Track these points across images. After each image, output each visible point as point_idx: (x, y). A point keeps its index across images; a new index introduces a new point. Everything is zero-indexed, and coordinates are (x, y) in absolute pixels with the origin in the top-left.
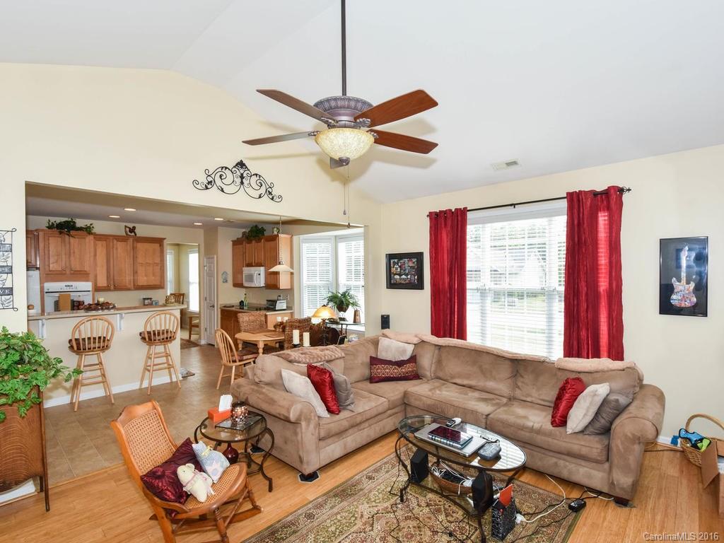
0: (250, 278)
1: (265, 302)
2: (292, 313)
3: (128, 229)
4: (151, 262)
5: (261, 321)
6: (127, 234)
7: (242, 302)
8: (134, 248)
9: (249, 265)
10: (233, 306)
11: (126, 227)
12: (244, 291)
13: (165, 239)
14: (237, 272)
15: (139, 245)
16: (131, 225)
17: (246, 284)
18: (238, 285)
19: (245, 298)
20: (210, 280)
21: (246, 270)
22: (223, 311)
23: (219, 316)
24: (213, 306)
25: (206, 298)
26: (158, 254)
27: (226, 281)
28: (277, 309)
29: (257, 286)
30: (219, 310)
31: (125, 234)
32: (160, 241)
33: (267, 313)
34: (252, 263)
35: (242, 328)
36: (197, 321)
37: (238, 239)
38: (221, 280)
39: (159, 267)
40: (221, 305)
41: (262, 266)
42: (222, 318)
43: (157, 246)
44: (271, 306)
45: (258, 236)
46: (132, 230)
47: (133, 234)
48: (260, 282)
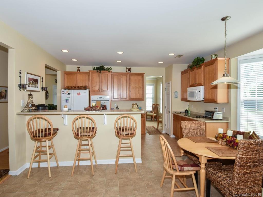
0: (192, 94)
1: (204, 112)
2: (228, 123)
3: (127, 70)
4: (137, 86)
5: (202, 129)
6: (127, 72)
7: (186, 111)
8: (130, 79)
9: (192, 86)
10: (181, 113)
11: (127, 68)
12: (188, 103)
13: (144, 73)
14: (184, 91)
15: (133, 78)
16: (129, 68)
17: (189, 99)
18: (184, 99)
19: (189, 108)
20: (168, 97)
21: (190, 90)
22: (174, 116)
23: (172, 118)
24: (169, 112)
25: (165, 107)
26: (141, 81)
27: (177, 97)
28: (214, 118)
29: (198, 100)
30: (172, 115)
31: (126, 72)
32: (142, 75)
33: (206, 122)
34: (194, 84)
35: (184, 134)
36: (161, 119)
37: (185, 70)
38: (173, 96)
39: (141, 89)
40: (173, 111)
41: (202, 85)
42: (173, 120)
43: (140, 78)
44: (209, 115)
45: (199, 64)
46: (129, 70)
47: (130, 72)
48: (200, 97)
